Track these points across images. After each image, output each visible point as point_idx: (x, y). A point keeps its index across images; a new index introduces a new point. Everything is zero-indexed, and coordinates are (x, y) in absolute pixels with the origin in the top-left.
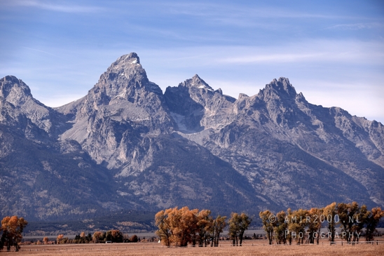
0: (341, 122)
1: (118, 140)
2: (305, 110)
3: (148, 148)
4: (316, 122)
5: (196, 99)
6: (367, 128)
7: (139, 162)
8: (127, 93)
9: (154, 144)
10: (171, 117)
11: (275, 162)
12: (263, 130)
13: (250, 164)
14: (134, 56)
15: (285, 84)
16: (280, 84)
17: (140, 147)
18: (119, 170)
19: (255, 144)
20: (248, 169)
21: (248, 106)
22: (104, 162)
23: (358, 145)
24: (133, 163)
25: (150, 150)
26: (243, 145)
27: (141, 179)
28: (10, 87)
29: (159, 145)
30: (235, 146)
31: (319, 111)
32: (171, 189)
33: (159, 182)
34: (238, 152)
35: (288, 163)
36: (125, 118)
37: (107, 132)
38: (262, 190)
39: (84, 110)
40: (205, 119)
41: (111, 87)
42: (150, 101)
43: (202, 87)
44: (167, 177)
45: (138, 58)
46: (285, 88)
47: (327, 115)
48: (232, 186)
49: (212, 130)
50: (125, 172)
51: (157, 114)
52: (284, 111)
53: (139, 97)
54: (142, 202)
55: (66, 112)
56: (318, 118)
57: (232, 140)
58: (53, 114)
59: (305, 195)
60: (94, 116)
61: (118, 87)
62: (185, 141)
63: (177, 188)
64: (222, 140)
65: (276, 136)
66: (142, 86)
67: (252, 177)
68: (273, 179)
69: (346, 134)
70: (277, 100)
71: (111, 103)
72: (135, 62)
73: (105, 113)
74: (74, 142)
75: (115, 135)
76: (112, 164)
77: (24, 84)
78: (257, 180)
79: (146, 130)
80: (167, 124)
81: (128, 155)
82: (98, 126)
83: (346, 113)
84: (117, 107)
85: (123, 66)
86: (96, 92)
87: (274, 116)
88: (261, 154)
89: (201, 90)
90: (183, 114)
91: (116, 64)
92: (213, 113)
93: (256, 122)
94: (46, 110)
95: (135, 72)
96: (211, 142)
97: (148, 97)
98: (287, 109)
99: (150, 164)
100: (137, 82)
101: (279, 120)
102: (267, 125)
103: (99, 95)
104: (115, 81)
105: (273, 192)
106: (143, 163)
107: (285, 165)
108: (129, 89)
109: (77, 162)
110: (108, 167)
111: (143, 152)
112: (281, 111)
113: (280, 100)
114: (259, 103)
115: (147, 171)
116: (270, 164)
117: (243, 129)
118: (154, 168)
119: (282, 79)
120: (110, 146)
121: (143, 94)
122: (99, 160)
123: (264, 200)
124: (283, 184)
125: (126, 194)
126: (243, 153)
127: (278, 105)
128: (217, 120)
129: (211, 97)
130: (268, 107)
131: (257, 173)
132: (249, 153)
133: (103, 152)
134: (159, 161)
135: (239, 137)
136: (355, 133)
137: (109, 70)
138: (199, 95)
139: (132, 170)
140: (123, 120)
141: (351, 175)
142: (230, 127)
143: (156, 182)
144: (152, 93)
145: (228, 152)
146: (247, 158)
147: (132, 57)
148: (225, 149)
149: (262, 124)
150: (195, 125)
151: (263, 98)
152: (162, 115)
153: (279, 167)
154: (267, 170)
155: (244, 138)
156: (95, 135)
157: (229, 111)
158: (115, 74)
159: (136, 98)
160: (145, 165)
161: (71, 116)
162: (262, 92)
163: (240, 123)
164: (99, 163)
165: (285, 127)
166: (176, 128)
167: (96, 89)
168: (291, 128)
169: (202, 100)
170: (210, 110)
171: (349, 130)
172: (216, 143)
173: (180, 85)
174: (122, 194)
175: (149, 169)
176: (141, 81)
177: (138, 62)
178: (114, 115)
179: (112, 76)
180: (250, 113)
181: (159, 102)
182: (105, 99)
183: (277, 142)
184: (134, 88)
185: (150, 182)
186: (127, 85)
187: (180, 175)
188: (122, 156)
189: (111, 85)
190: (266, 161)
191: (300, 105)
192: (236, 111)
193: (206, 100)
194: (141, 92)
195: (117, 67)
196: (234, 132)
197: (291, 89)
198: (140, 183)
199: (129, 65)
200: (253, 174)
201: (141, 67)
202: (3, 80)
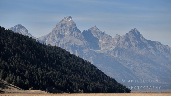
0: (159, 47)
2: (145, 42)
4: (150, 47)
6: (169, 50)
8: (69, 33)
9: (92, 55)
10: (89, 44)
11: (139, 63)
12: (131, 50)
13: (129, 64)
14: (70, 17)
15: (136, 31)
16: (134, 31)
19: (129, 56)
20: (129, 66)
23: (167, 57)
26: (125, 56)
28: (20, 29)
30: (121, 56)
31: (150, 42)
34: (123, 59)
35: (145, 64)
38: (137, 74)
39: (51, 39)
40: (101, 44)
41: (62, 30)
42: (79, 37)
45: (72, 18)
46: (136, 33)
48: (126, 73)
49: (107, 49)
52: (138, 42)
53: (75, 35)
55: (42, 40)
56: (151, 45)
57: (119, 53)
59: (155, 77)
60: (58, 42)
61: (65, 30)
64: (114, 54)
65: (136, 53)
66: (76, 30)
67: (132, 69)
68: (140, 70)
69: (162, 52)
70: (134, 38)
71: (65, 37)
72: (71, 20)
73: (64, 41)
75: (72, 51)
77: (25, 28)
78: (134, 70)
80: (88, 46)
83: (160, 44)
84: (69, 39)
85: (66, 21)
87: (134, 45)
88: (133, 60)
89: (98, 32)
91: (62, 20)
92: (104, 42)
93: (127, 46)
95: (72, 24)
96: (109, 54)
97: (78, 35)
98: (139, 42)
100: (73, 29)
101: (136, 46)
102: (132, 48)
103: (57, 33)
104: (63, 28)
107: (144, 64)
108: (70, 31)
112: (136, 42)
113: (135, 38)
114: (127, 39)
116: (137, 64)
117: (123, 49)
119: (135, 29)
123: (139, 78)
124: (145, 72)
126: (125, 59)
127: (135, 40)
128: (107, 45)
129: (102, 35)
130: (131, 41)
131: (133, 67)
132: (127, 59)
135: (121, 52)
136: (165, 52)
137: (60, 23)
138: (97, 34)
140: (73, 44)
141: (169, 69)
142: (117, 48)
144: (80, 33)
145: (118, 59)
146: (127, 61)
147: (69, 18)
148: (116, 57)
149: (130, 47)
150: (97, 47)
151: (128, 37)
152: (85, 43)
153: (141, 65)
154: (137, 66)
155: (124, 53)
157: (112, 41)
158: (63, 25)
159: (73, 35)
162: (127, 34)
163: (121, 46)
165: (138, 49)
166: (91, 48)
167: (55, 31)
168: (141, 49)
169: (99, 36)
170: (103, 40)
171: (163, 50)
172: (112, 55)
173: (89, 30)
177: (72, 20)
178: (69, 42)
180: (124, 43)
181: (83, 37)
182: (60, 35)
183: (138, 55)
184: (72, 31)
186: (69, 29)
187: (106, 68)
189: (62, 29)
190: (135, 63)
191: (142, 40)
192: (116, 42)
193: (100, 36)
194: (75, 33)
195: (63, 22)
196: (119, 50)
197: (139, 33)
199: (68, 21)
200: (132, 68)
201: (74, 22)
202: (16, 26)
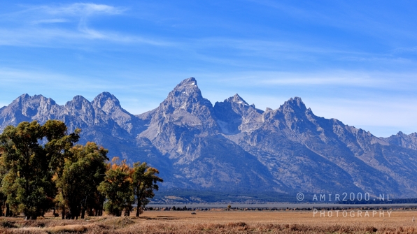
0: (337, 129)
1: (178, 139)
2: (312, 120)
3: (198, 144)
4: (320, 129)
5: (236, 111)
6: (355, 134)
7: (191, 155)
8: (187, 106)
9: (202, 142)
10: (217, 124)
11: (288, 156)
12: (281, 134)
13: (270, 158)
14: (193, 79)
15: (298, 101)
16: (295, 101)
17: (192, 144)
18: (177, 160)
19: (274, 143)
20: (268, 161)
21: (271, 117)
22: (167, 154)
23: (348, 146)
24: (187, 155)
25: (199, 146)
26: (266, 144)
27: (191, 167)
28: (106, 100)
29: (206, 142)
30: (261, 145)
31: (321, 121)
32: (212, 174)
33: (204, 169)
34: (263, 149)
35: (297, 158)
36: (184, 123)
37: (170, 132)
38: (278, 176)
39: (157, 117)
40: (241, 125)
42: (203, 112)
43: (240, 102)
44: (210, 166)
45: (196, 81)
46: (298, 105)
47: (328, 124)
48: (256, 173)
49: (245, 133)
50: (181, 161)
51: (207, 121)
53: (195, 109)
54: (191, 183)
55: (144, 118)
56: (321, 126)
57: (259, 140)
58: (135, 119)
59: (308, 180)
60: (162, 122)
61: (181, 101)
62: (225, 140)
63: (216, 174)
64: (252, 140)
65: (290, 138)
66: (198, 101)
67: (271, 167)
68: (286, 168)
69: (340, 138)
70: (292, 113)
71: (174, 112)
72: (193, 84)
73: (170, 119)
74: (146, 139)
75: (176, 135)
76: (172, 155)
77: (115, 98)
78: (275, 169)
79: (199, 132)
80: (214, 128)
81: (184, 149)
82: (164, 129)
83: (340, 123)
84: (179, 115)
85: (185, 87)
86: (165, 105)
87: (289, 124)
88: (279, 150)
89: (240, 105)
90: (227, 121)
91: (180, 85)
92: (247, 121)
93: (276, 128)
94: (129, 117)
95: (193, 91)
96: (244, 142)
97: (201, 109)
98: (299, 119)
99: (198, 156)
100: (194, 98)
101: (293, 127)
102: (284, 130)
103: (167, 106)
104: (179, 97)
105: (285, 178)
106: (194, 155)
107: (295, 159)
108: (188, 103)
109: (147, 153)
110: (170, 157)
111: (194, 147)
112: (295, 121)
113: (294, 113)
114: (279, 115)
115: (196, 161)
116: (285, 158)
117: (266, 133)
118: (201, 159)
119: (296, 98)
120: (172, 143)
121: (198, 107)
122: (164, 152)
123: (279, 183)
124: (293, 172)
125: (180, 177)
126: (265, 149)
127: (293, 117)
128: (250, 126)
129: (246, 110)
130: (285, 118)
131: (275, 164)
132: (270, 150)
133: (166, 147)
134: (205, 153)
135: (263, 138)
136: (346, 137)
137: (175, 89)
138: (238, 108)
139: (186, 160)
140: (182, 125)
141: (341, 167)
142: (258, 131)
143: (202, 169)
144: (204, 106)
145: (255, 149)
146: (269, 154)
148: (254, 147)
149: (280, 129)
150: (234, 129)
151: (282, 111)
152: (211, 122)
153: (290, 160)
154: (282, 162)
155: (267, 139)
156: (162, 135)
157: (258, 120)
158: (179, 92)
159: (193, 109)
160: (195, 157)
161: (148, 121)
162: (282, 107)
163: (265, 128)
164: (164, 154)
165: (297, 132)
166: (220, 131)
167: (165, 103)
168: (301, 133)
169: (240, 112)
170: (246, 119)
171: (343, 135)
172: (248, 142)
173: (225, 101)
174: (177, 177)
175: (197, 159)
176: (197, 97)
177: (196, 84)
178: (176, 121)
179: (177, 93)
180: (272, 121)
181: (209, 112)
182: (171, 110)
183: (290, 142)
184: (192, 103)
185: (198, 169)
186: (187, 100)
187: (219, 164)
188: (180, 150)
189: (176, 100)
190: (282, 156)
191: (308, 117)
192: (263, 120)
193: (243, 112)
195: (181, 87)
196: (260, 135)
197: (303, 105)
198: (190, 169)
199: (189, 86)
200: (272, 165)
201: (197, 88)
202: (100, 95)
